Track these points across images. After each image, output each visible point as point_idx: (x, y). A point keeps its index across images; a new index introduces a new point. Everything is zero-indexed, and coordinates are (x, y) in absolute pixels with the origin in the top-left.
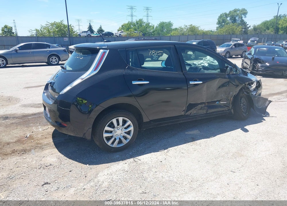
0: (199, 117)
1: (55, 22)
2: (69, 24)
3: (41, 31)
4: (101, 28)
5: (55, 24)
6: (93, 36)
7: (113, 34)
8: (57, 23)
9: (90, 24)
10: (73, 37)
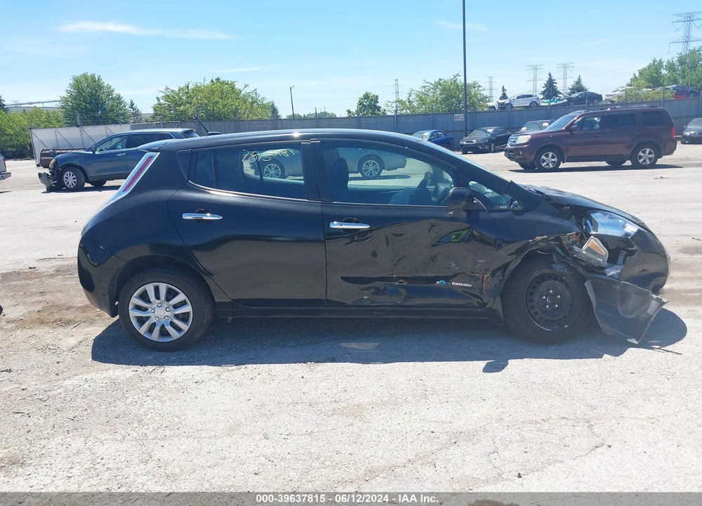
0: (378, 311)
1: (440, 80)
2: (468, 82)
3: (409, 102)
4: (578, 82)
5: (440, 84)
6: (543, 106)
7: (599, 97)
8: (445, 82)
9: (550, 75)
10: (476, 112)
